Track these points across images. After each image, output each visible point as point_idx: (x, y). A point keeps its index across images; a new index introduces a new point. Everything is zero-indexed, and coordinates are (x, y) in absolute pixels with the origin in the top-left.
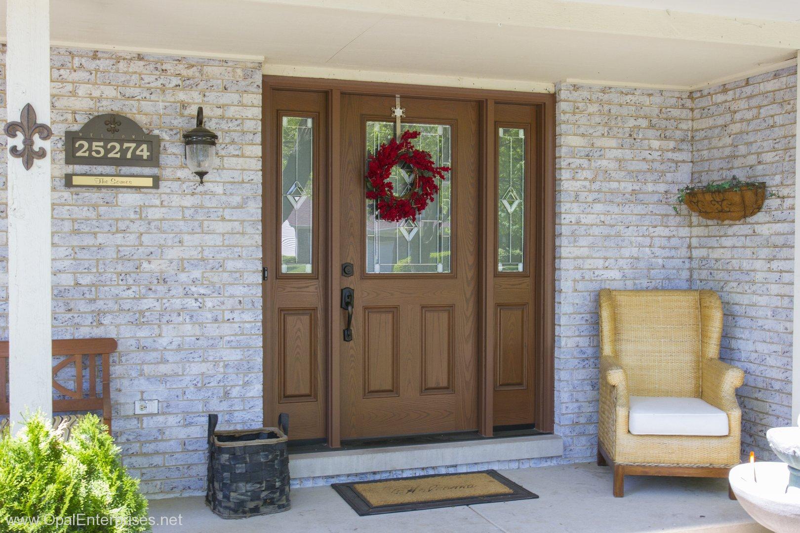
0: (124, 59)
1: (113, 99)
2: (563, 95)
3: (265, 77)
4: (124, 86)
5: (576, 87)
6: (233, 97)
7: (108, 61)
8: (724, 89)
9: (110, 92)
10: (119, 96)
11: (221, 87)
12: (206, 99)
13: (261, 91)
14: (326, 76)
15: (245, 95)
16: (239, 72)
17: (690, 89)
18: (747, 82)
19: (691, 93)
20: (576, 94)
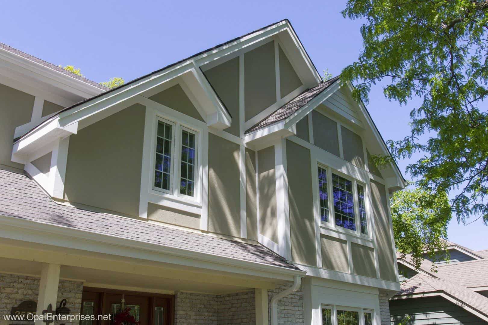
0: (37, 280)
1: (31, 295)
2: (178, 296)
3: (84, 287)
4: (35, 290)
5: (182, 293)
6: (73, 295)
7: (31, 280)
8: (229, 296)
9: (30, 292)
10: (33, 294)
11: (69, 291)
12: (63, 295)
13: (82, 293)
14: (102, 287)
15: (77, 294)
16: (75, 285)
17: (217, 294)
18: (237, 294)
19: (217, 296)
20: (182, 296)
